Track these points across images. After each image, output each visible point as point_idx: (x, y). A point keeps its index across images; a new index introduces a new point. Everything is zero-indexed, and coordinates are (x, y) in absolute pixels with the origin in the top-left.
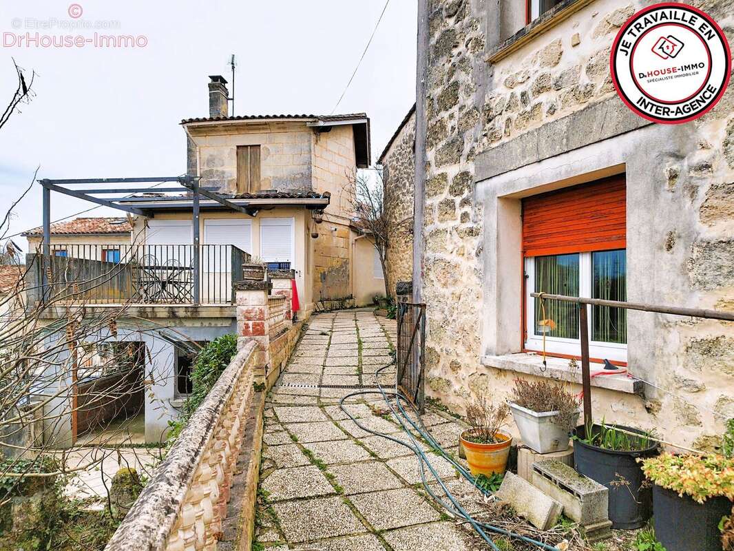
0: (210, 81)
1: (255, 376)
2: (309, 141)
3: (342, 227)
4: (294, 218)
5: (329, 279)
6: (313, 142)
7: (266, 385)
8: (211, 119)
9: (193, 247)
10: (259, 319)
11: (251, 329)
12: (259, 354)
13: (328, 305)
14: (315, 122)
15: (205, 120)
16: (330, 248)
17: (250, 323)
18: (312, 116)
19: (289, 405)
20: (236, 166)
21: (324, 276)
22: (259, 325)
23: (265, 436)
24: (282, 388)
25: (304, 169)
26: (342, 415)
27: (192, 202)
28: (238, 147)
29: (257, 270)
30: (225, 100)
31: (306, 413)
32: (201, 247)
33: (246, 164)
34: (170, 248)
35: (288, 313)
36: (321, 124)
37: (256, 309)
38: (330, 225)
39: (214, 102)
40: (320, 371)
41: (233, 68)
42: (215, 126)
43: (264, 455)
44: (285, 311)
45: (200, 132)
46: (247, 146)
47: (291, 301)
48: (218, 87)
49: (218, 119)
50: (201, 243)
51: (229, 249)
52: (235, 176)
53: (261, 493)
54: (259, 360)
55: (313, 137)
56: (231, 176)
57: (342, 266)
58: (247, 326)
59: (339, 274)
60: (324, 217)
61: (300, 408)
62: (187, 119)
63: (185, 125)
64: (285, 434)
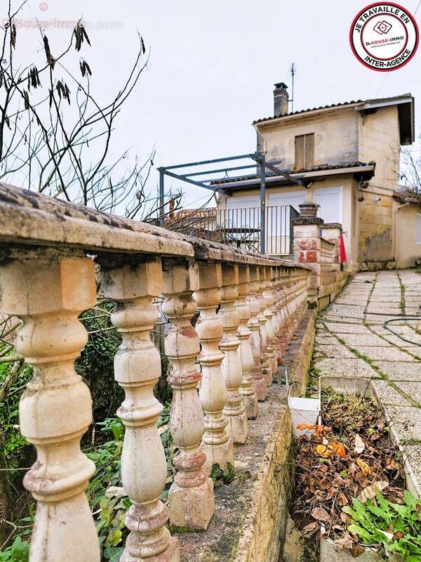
0: (275, 88)
1: (309, 296)
2: (357, 123)
3: (385, 198)
4: (342, 187)
5: (372, 243)
6: (360, 124)
7: (317, 304)
8: (275, 117)
9: (260, 209)
10: (312, 249)
11: (305, 257)
12: (312, 278)
13: (371, 265)
14: (362, 105)
15: (270, 118)
16: (374, 216)
17: (305, 252)
18: (359, 101)
19: (337, 322)
20: (294, 152)
21: (368, 241)
22: (312, 254)
23: (317, 338)
24: (330, 313)
25: (352, 149)
26: (386, 331)
27: (260, 179)
28: (296, 137)
29: (311, 208)
30: (286, 102)
31: (352, 328)
32: (266, 209)
33: (303, 150)
34: (243, 211)
35: (337, 257)
36: (368, 106)
37: (310, 241)
38: (374, 196)
39: (277, 104)
40: (365, 304)
41: (293, 74)
42: (278, 123)
43: (316, 348)
44: (333, 256)
45: (266, 129)
46: (303, 136)
47: (339, 248)
48: (280, 92)
49: (281, 116)
50: (266, 206)
51: (288, 208)
52: (293, 162)
53: (313, 369)
54: (312, 283)
55: (361, 119)
56: (289, 162)
57: (385, 233)
58: (302, 255)
59: (382, 239)
60: (369, 189)
61: (347, 325)
62: (257, 120)
63: (256, 125)
64: (335, 338)
